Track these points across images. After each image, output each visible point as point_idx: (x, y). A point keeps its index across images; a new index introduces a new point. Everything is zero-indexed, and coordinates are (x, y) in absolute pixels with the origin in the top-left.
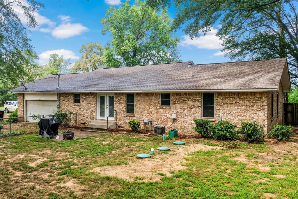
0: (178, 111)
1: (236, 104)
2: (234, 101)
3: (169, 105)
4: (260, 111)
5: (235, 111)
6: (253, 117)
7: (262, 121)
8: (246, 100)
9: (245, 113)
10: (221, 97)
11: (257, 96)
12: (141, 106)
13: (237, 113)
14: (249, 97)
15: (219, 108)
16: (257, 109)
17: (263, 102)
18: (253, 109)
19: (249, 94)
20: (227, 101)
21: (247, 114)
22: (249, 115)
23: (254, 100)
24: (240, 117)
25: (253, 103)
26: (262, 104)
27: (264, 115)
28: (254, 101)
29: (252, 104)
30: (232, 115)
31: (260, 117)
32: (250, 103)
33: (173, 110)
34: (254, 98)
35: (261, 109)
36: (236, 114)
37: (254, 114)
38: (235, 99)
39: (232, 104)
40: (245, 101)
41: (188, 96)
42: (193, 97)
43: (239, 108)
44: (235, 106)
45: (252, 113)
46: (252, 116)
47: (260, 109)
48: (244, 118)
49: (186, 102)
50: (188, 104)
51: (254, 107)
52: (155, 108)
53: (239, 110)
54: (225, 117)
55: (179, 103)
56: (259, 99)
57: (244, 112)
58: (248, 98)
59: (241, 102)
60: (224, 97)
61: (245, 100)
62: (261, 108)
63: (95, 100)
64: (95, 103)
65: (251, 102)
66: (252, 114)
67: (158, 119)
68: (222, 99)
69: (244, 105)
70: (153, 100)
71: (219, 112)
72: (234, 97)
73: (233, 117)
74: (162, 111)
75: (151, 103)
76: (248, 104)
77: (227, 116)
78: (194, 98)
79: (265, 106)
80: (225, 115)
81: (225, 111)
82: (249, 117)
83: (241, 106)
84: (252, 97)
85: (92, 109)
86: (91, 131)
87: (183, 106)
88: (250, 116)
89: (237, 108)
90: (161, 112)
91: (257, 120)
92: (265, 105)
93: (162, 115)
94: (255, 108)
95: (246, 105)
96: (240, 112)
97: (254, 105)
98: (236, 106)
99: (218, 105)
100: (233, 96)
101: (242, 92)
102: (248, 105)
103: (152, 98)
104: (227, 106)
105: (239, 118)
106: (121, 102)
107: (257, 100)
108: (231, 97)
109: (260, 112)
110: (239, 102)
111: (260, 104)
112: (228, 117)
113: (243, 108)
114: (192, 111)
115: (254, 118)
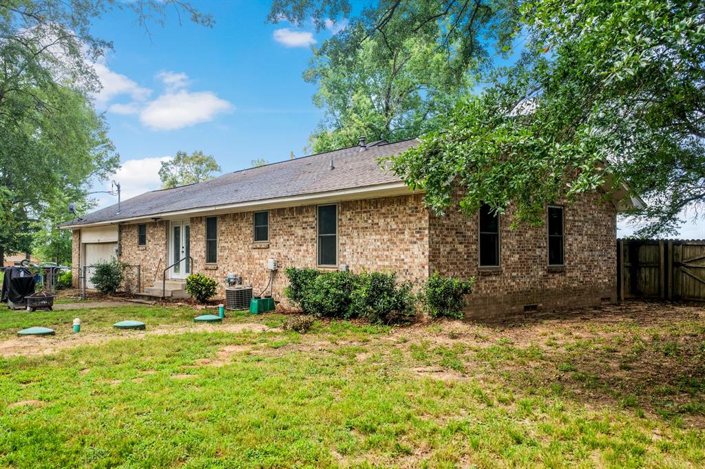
0: (279, 253)
1: (373, 228)
2: (370, 221)
3: (267, 240)
4: (415, 243)
5: (372, 247)
6: (403, 260)
7: (420, 270)
8: (390, 216)
9: (388, 250)
10: (348, 213)
11: (410, 205)
12: (226, 245)
13: (376, 250)
14: (396, 210)
15: (344, 242)
16: (411, 238)
17: (421, 218)
18: (403, 240)
19: (395, 200)
20: (358, 222)
21: (392, 253)
22: (396, 254)
23: (404, 216)
24: (381, 260)
25: (402, 223)
26: (419, 226)
27: (423, 253)
28: (405, 219)
29: (401, 226)
30: (367, 256)
31: (416, 260)
32: (397, 223)
33: (272, 251)
34: (405, 209)
35: (417, 239)
36: (374, 253)
37: (405, 253)
38: (370, 215)
39: (367, 228)
40: (389, 220)
41: (295, 214)
42: (304, 217)
43: (378, 237)
44: (371, 234)
45: (401, 250)
46: (402, 257)
47: (415, 239)
48: (387, 263)
49: (293, 229)
50: (296, 235)
51: (403, 233)
52: (246, 246)
53: (379, 243)
54: (355, 263)
55: (281, 232)
56: (412, 212)
57: (388, 247)
58: (393, 210)
59: (381, 222)
60: (352, 213)
61: (387, 217)
62: (418, 235)
63: (164, 236)
64: (164, 242)
65: (399, 221)
66: (401, 253)
67: (249, 273)
68: (349, 217)
69: (387, 230)
70: (243, 229)
71: (345, 250)
72: (369, 211)
73: (369, 263)
74: (255, 254)
75: (241, 237)
76: (394, 227)
77: (358, 260)
78: (305, 220)
79: (424, 229)
80: (355, 256)
81: (355, 247)
82: (396, 260)
83: (382, 233)
84: (402, 208)
85: (161, 256)
86: (136, 302)
87: (288, 240)
88: (398, 257)
89: (374, 237)
90: (255, 256)
91: (410, 267)
92: (424, 226)
93: (256, 264)
94: (407, 236)
95: (391, 230)
96: (381, 247)
97: (404, 230)
98: (373, 233)
99: (343, 233)
100: (368, 209)
101: (384, 198)
102: (394, 230)
103: (242, 224)
104: (358, 235)
105: (379, 263)
106: (199, 236)
107: (410, 215)
108: (365, 212)
109: (416, 246)
110: (378, 224)
111: (416, 225)
112: (361, 263)
113: (386, 237)
114: (300, 251)
115: (404, 263)
